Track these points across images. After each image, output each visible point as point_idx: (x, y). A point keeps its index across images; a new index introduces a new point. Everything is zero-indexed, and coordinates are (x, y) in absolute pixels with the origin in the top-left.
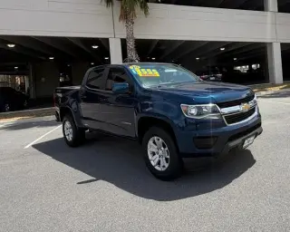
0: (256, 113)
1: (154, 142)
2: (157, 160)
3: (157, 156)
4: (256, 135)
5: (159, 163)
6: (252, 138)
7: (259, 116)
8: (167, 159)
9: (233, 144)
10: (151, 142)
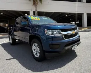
0: (78, 35)
1: (35, 45)
2: (36, 53)
3: (36, 51)
4: (78, 44)
5: (36, 54)
6: (76, 46)
7: (79, 36)
8: (39, 53)
9: (67, 48)
10: (33, 45)
